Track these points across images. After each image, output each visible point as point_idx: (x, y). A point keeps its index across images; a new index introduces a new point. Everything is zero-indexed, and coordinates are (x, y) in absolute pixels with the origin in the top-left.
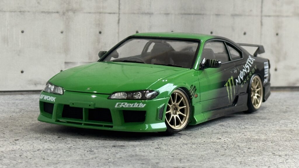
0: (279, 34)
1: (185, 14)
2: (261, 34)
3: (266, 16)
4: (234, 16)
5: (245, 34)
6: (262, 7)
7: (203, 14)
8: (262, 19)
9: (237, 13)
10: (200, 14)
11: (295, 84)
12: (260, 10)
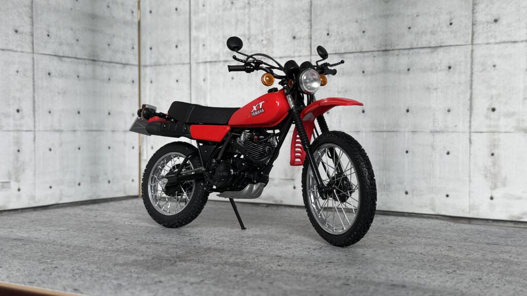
0: (496, 154)
1: (376, 131)
2: (470, 154)
3: (476, 132)
4: (433, 132)
5: (448, 153)
6: (470, 122)
7: (397, 131)
8: (470, 136)
9: (438, 130)
10: (394, 131)
11: (521, 218)
12: (468, 124)
